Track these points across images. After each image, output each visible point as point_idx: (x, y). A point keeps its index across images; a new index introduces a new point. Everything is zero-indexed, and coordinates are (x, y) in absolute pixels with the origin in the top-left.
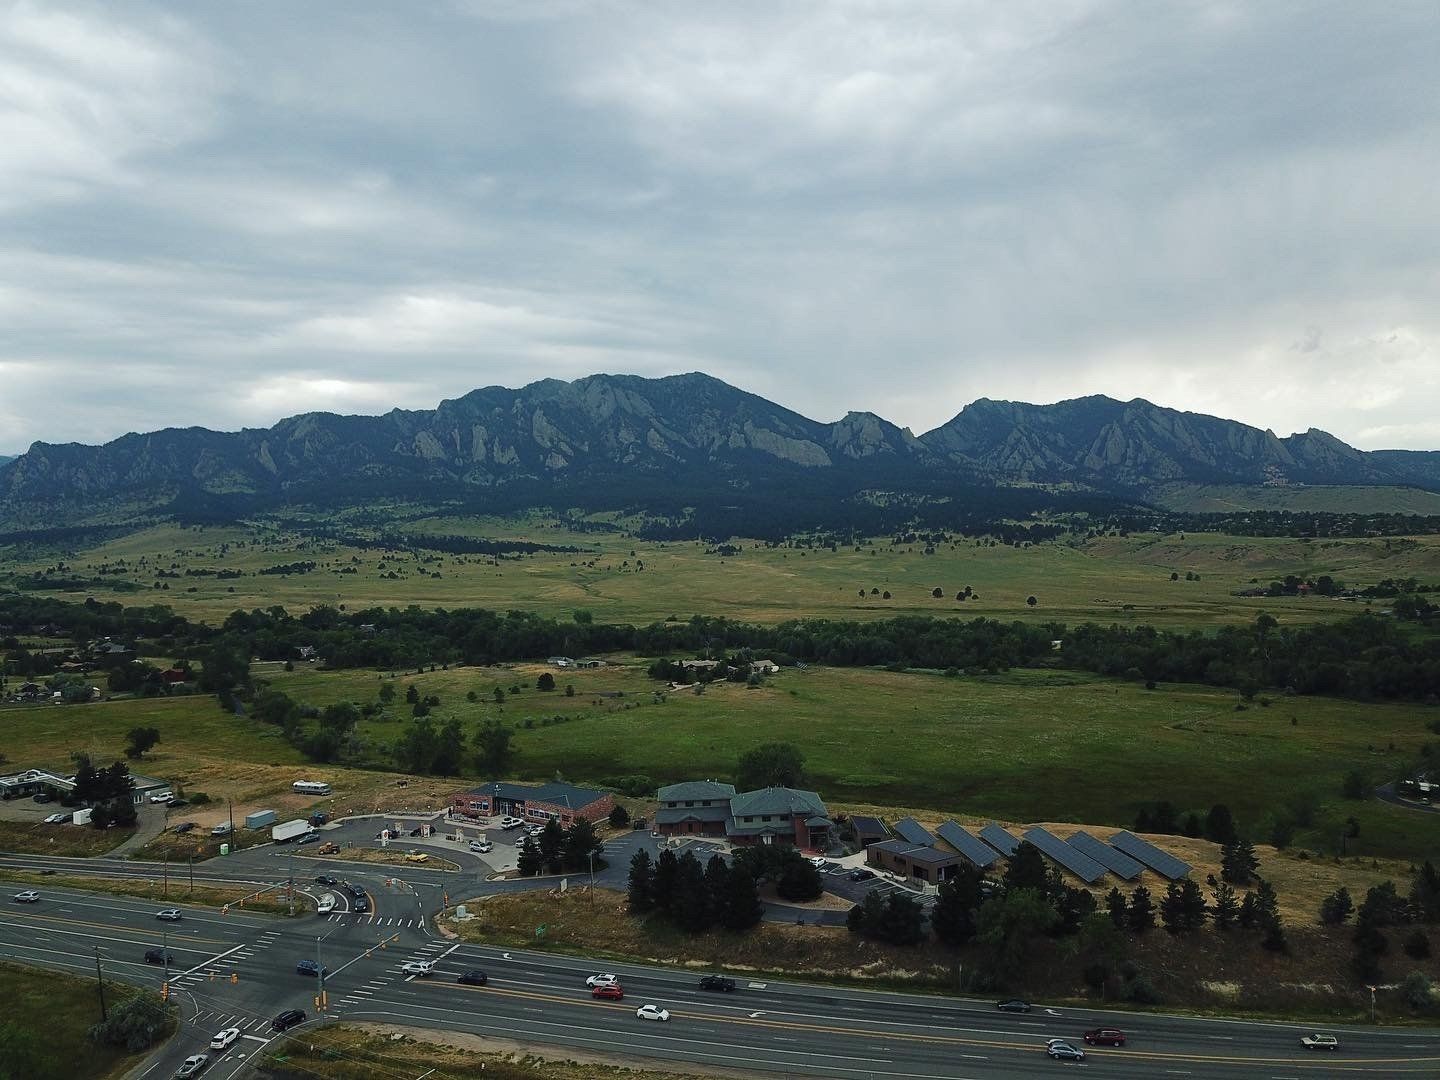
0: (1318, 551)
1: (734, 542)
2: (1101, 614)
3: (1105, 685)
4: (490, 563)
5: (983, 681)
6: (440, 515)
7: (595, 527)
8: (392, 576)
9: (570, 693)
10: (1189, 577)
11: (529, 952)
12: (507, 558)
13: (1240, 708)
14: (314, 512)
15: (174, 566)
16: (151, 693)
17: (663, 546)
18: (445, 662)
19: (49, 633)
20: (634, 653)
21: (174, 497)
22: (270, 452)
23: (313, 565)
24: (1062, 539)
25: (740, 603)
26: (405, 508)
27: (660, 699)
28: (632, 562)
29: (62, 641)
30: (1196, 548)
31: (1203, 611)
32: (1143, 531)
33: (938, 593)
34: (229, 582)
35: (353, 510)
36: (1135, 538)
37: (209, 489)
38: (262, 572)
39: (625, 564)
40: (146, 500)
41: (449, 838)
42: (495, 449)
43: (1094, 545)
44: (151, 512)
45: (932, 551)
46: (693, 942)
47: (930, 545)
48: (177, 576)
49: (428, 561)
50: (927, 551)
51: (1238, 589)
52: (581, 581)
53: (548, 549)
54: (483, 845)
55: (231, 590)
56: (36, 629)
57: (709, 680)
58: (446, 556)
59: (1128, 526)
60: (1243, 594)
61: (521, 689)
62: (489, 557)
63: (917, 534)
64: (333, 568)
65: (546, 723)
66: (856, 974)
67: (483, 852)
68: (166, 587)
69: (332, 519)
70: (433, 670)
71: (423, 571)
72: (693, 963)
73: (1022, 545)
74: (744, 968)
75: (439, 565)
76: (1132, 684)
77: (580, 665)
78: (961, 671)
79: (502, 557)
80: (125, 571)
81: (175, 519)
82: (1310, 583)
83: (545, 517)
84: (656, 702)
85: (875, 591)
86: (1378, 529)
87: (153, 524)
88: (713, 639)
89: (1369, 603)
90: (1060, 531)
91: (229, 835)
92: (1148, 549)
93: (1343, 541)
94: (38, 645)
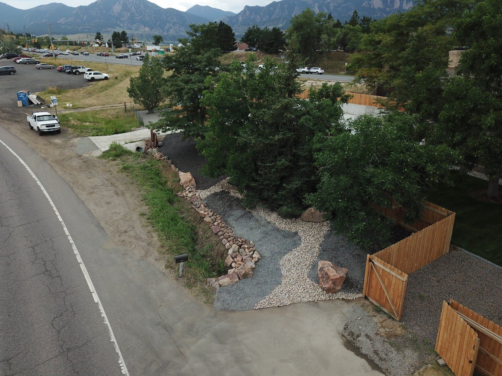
22: (318, 7)
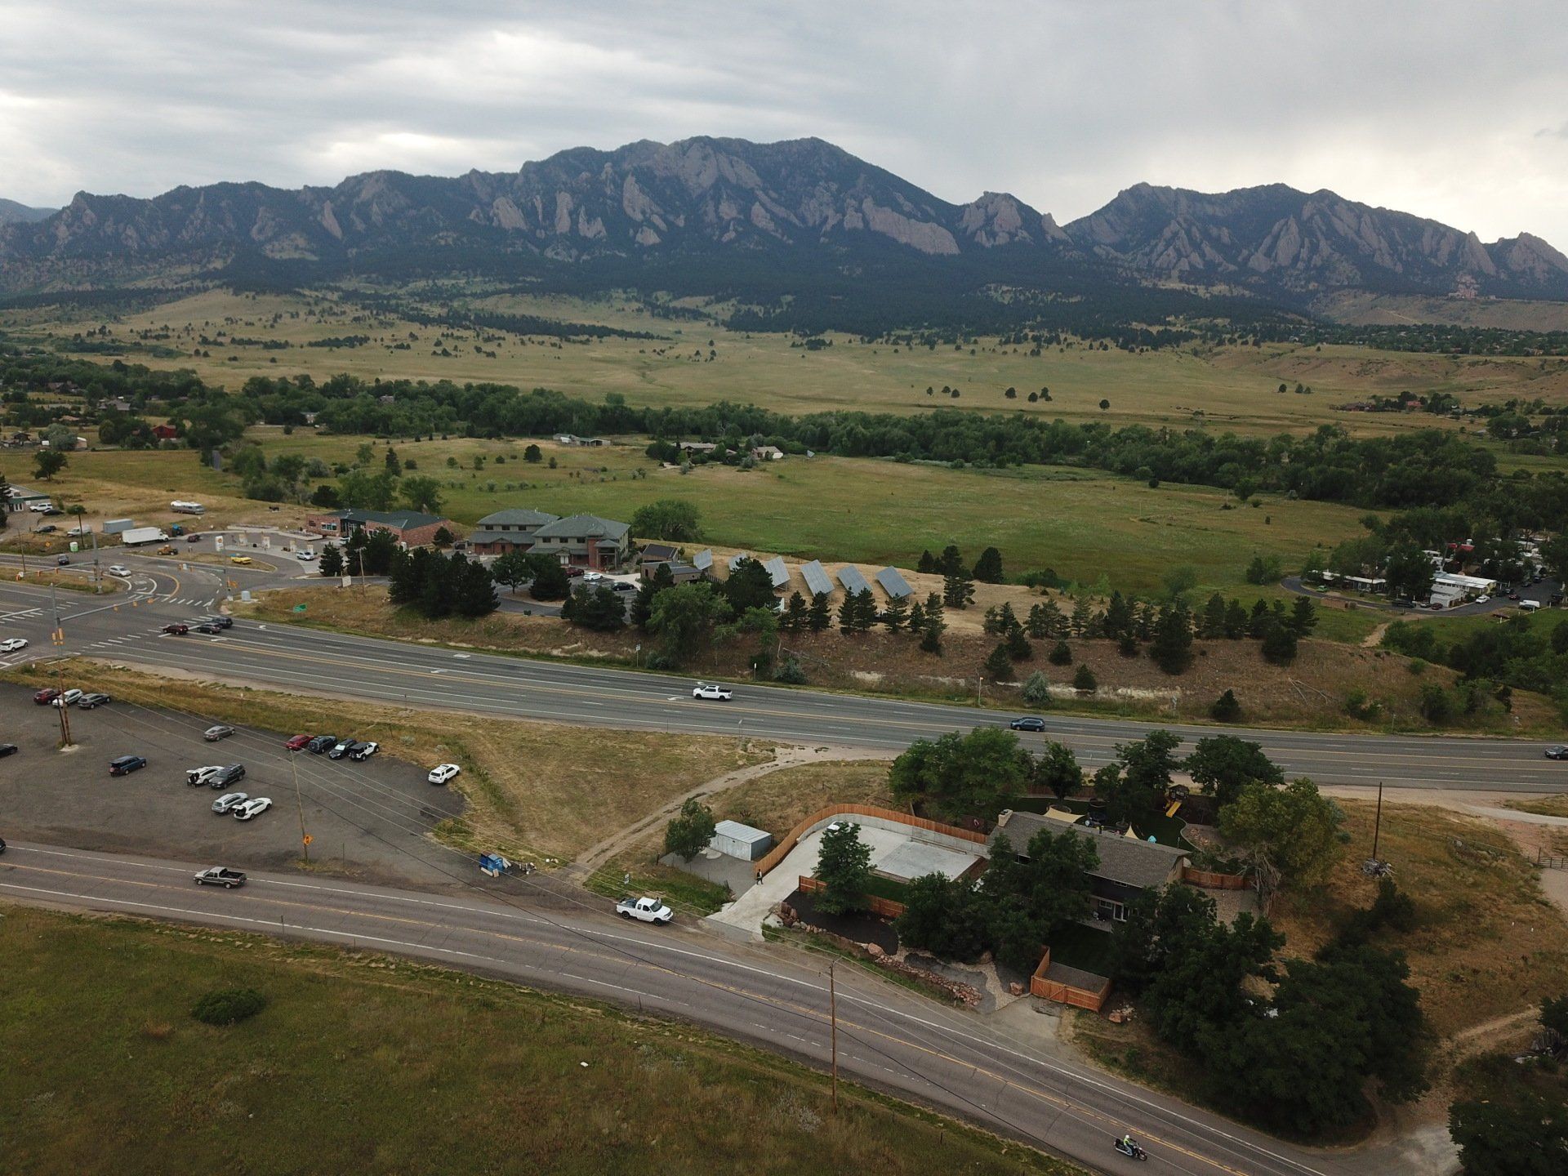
0: (1463, 370)
1: (827, 336)
2: (1175, 421)
3: (1111, 483)
4: (554, 345)
5: (985, 473)
6: (513, 292)
7: (681, 313)
8: (445, 353)
9: (553, 466)
10: (1299, 390)
11: (285, 626)
12: (574, 342)
13: (1226, 507)
14: (379, 283)
15: (219, 334)
16: (136, 446)
17: (748, 337)
18: (447, 432)
19: (65, 391)
20: (646, 436)
21: (229, 261)
22: (334, 213)
23: (366, 339)
24: (1187, 346)
25: (798, 398)
26: (478, 284)
27: (642, 473)
28: (706, 352)
29: (72, 399)
30: (1329, 360)
31: (1287, 422)
32: (1280, 341)
33: (1011, 393)
34: (276, 353)
35: (421, 284)
36: (1267, 348)
37: (270, 255)
38: (311, 344)
39: (698, 353)
40: (199, 263)
41: (285, 549)
42: (581, 220)
43: (1219, 354)
44: (204, 276)
45: (1038, 353)
46: (429, 625)
47: (1039, 346)
48: (221, 344)
49: (488, 340)
50: (1033, 351)
51: (1338, 404)
52: (643, 368)
53: (623, 334)
54: (308, 554)
55: (273, 360)
56: (51, 385)
57: (703, 462)
58: (511, 337)
59: (1270, 335)
60: (1343, 408)
61: (507, 460)
62: (555, 339)
63: (1031, 335)
64: (386, 342)
65: (510, 488)
66: (555, 652)
67: (305, 559)
68: (206, 355)
69: (400, 292)
70: (431, 439)
71: (478, 350)
72: (424, 640)
73: (1137, 351)
74: (464, 645)
75: (499, 345)
76: (1139, 483)
77: (583, 443)
78: (967, 465)
79: (568, 340)
80: (167, 337)
81: (228, 285)
82: (1423, 400)
83: (628, 300)
84: (634, 477)
85: (946, 390)
86: (1540, 348)
87: (206, 289)
88: (729, 426)
89: (1472, 422)
90: (1187, 337)
91: (82, 538)
92: (1276, 360)
93: (1495, 359)
94: (50, 400)
